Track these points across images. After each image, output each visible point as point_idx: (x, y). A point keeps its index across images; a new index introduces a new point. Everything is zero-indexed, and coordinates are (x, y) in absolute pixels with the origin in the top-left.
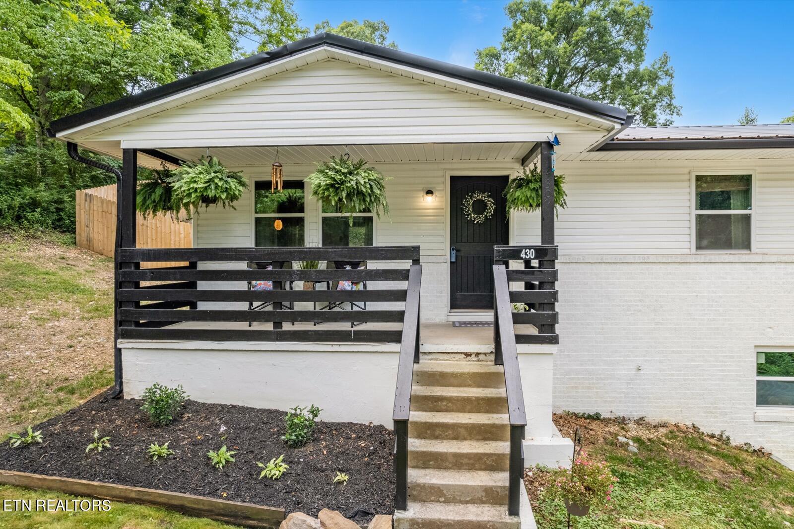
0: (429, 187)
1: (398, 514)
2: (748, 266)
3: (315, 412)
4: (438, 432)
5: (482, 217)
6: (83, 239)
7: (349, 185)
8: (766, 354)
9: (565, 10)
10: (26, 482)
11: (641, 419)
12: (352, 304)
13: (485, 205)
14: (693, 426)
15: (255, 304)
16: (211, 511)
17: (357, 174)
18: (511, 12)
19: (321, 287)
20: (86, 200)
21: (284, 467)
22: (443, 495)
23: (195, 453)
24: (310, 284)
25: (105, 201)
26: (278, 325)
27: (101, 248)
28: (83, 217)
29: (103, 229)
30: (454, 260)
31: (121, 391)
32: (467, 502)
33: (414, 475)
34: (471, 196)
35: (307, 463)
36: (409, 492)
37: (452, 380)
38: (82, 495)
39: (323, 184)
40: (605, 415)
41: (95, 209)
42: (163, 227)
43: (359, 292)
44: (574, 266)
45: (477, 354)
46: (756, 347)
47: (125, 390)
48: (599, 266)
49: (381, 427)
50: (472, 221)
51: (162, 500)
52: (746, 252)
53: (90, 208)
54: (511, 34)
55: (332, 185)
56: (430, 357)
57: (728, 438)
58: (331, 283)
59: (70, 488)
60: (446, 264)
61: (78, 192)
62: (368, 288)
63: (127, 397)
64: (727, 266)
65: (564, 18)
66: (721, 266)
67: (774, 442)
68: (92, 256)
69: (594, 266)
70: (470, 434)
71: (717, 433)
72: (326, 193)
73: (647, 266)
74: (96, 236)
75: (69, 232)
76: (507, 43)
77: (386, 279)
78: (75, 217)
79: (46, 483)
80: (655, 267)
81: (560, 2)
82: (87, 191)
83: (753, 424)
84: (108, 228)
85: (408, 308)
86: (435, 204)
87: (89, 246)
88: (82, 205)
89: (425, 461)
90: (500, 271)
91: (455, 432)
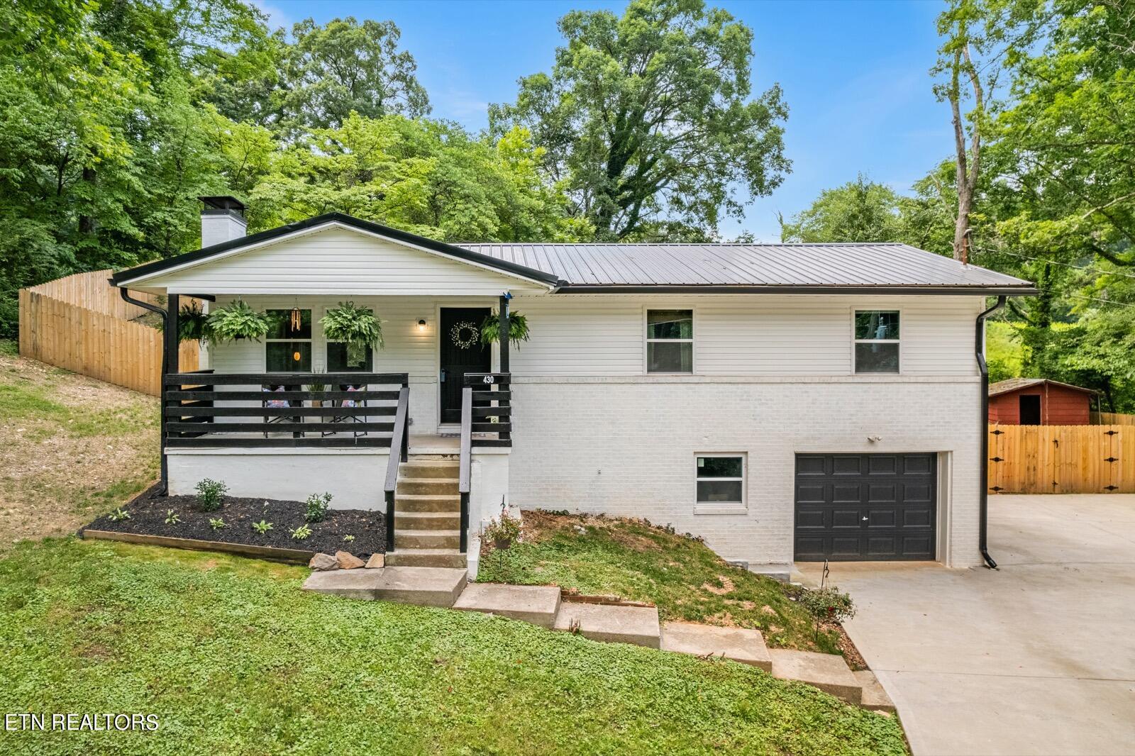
0: (422, 317)
1: (388, 553)
2: (689, 386)
3: (328, 498)
4: (417, 507)
5: (468, 344)
6: (27, 347)
7: (353, 328)
8: (705, 459)
9: (638, 30)
10: (133, 539)
11: (602, 515)
12: (355, 419)
13: (470, 333)
14: (645, 519)
15: (271, 418)
16: (263, 555)
17: (360, 319)
18: (566, 28)
19: (327, 404)
20: (32, 301)
21: (308, 532)
22: (419, 543)
23: (242, 526)
24: (318, 402)
25: (56, 303)
26: (296, 434)
27: (51, 358)
28: (28, 321)
29: (54, 335)
30: (443, 381)
31: (167, 488)
32: (434, 548)
33: (398, 532)
34: (459, 326)
35: (324, 531)
36: (396, 542)
37: (431, 473)
38: (173, 547)
39: (333, 327)
40: (572, 512)
41: (44, 312)
42: (129, 333)
43: (360, 409)
44: (544, 386)
45: (452, 455)
46: (695, 453)
47: (170, 488)
48: (565, 386)
49: (378, 512)
50: (459, 347)
51: (229, 549)
52: (689, 374)
53: (37, 310)
54: (567, 57)
55: (340, 328)
56: (416, 458)
57: (673, 529)
58: (336, 402)
59: (163, 543)
60: (436, 385)
61: (21, 291)
62: (368, 406)
63: (171, 494)
64: (673, 386)
65: (636, 40)
66: (667, 386)
67: (710, 531)
68: (43, 368)
69: (561, 386)
70: (440, 508)
71: (664, 525)
72: (336, 334)
73: (605, 386)
74: (44, 342)
75: (8, 338)
76: (561, 69)
77: (382, 398)
78: (18, 320)
79: (147, 540)
80: (614, 387)
81: (631, 18)
82: (32, 289)
83: (692, 517)
84: (60, 334)
85: (398, 420)
86: (427, 332)
87: (36, 355)
88: (27, 306)
89: (408, 524)
90: (467, 393)
91: (430, 506)
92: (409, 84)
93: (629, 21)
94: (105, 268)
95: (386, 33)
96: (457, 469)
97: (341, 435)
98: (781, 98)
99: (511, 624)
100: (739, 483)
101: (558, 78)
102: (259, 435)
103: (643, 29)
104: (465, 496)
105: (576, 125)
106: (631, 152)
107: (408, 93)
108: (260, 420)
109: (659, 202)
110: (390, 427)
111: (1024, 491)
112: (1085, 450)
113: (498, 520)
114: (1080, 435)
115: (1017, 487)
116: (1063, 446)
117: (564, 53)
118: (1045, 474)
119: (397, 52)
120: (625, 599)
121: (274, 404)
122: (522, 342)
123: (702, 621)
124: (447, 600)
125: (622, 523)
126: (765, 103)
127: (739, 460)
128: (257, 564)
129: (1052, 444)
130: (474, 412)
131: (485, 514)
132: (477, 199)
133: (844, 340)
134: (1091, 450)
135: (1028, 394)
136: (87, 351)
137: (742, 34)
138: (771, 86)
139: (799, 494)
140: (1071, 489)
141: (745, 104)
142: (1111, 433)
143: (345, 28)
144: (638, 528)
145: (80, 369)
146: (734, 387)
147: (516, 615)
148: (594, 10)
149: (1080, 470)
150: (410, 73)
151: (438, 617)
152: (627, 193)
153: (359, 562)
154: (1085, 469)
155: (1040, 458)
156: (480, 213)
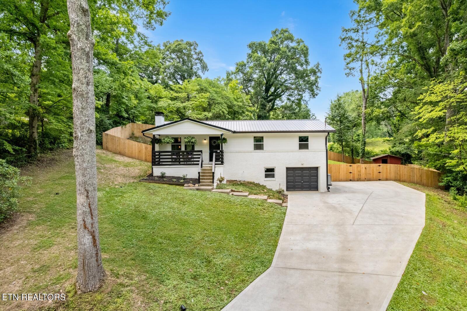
0: (205, 139)
1: (199, 184)
2: (263, 153)
4: (204, 176)
5: (215, 144)
6: (105, 147)
7: (191, 141)
8: (267, 169)
9: (272, 48)
12: (191, 160)
13: (215, 142)
14: (253, 182)
15: (173, 160)
16: (175, 184)
17: (193, 139)
18: (250, 47)
19: (185, 157)
20: (106, 135)
21: (183, 181)
22: (205, 182)
23: (170, 180)
24: (183, 156)
25: (111, 136)
26: (179, 163)
27: (111, 150)
28: (105, 140)
29: (111, 144)
30: (210, 152)
32: (208, 183)
34: (213, 140)
35: (186, 181)
36: (200, 182)
37: (207, 170)
39: (186, 141)
41: (109, 138)
43: (192, 157)
45: (211, 167)
46: (264, 167)
47: (154, 174)
49: (197, 178)
50: (213, 145)
51: (168, 183)
52: (263, 150)
53: (107, 138)
54: (250, 56)
55: (188, 141)
56: (204, 167)
57: (260, 184)
58: (187, 156)
59: (156, 182)
60: (208, 153)
61: (103, 133)
62: (194, 157)
63: (154, 176)
64: (260, 153)
65: (272, 51)
66: (258, 153)
67: (268, 184)
70: (209, 176)
71: (258, 183)
74: (109, 146)
76: (249, 59)
77: (197, 155)
78: (102, 140)
81: (270, 44)
82: (106, 132)
83: (264, 181)
84: (113, 144)
85: (200, 160)
86: (206, 142)
87: (107, 149)
88: (105, 137)
89: (203, 179)
90: (214, 154)
91: (207, 176)
92: (201, 60)
93: (269, 45)
94: (119, 126)
95: (193, 45)
96: (212, 169)
97: (188, 163)
98: (319, 66)
99: (221, 194)
100: (274, 174)
101: (248, 63)
102: (170, 163)
103: (274, 48)
104: (213, 173)
105: (255, 76)
106: (272, 84)
107: (201, 64)
108: (171, 160)
109: (283, 99)
110: (199, 161)
111: (358, 181)
112: (373, 170)
113: (220, 178)
114: (372, 166)
115: (356, 180)
116: (367, 169)
117: (249, 54)
118: (363, 176)
119: (197, 51)
120: (243, 191)
121: (174, 157)
122: (226, 144)
123: (257, 195)
124: (210, 190)
125: (248, 182)
126: (314, 68)
127: (274, 169)
128: (174, 186)
129: (365, 169)
130: (215, 158)
131: (217, 177)
132: (222, 103)
133: (297, 142)
134: (374, 170)
135: (384, 159)
136: (120, 148)
137: (305, 48)
138: (317, 63)
139: (287, 176)
140: (369, 180)
141: (309, 68)
142: (379, 166)
143: (180, 44)
144: (251, 183)
145: (118, 153)
146: (272, 153)
147: (222, 192)
148: (259, 41)
149: (372, 175)
150: (202, 58)
151: (208, 193)
152: (271, 97)
153: (193, 186)
154: (373, 175)
155: (362, 172)
156: (222, 108)
